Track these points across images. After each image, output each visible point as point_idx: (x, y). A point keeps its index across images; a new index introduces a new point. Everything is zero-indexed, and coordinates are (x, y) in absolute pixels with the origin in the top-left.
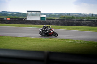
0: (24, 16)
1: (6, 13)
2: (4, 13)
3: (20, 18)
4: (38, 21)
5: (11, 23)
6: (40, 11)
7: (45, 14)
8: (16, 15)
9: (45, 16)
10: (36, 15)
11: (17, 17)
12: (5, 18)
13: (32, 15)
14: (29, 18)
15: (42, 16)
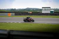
0: (40, 11)
1: (29, 9)
2: (28, 9)
3: (38, 12)
4: (49, 13)
5: (32, 15)
6: (50, 8)
7: (53, 9)
8: (35, 10)
9: (53, 10)
10: (48, 10)
11: (36, 11)
12: (29, 12)
13: (45, 10)
14: (43, 12)
15: (51, 10)
